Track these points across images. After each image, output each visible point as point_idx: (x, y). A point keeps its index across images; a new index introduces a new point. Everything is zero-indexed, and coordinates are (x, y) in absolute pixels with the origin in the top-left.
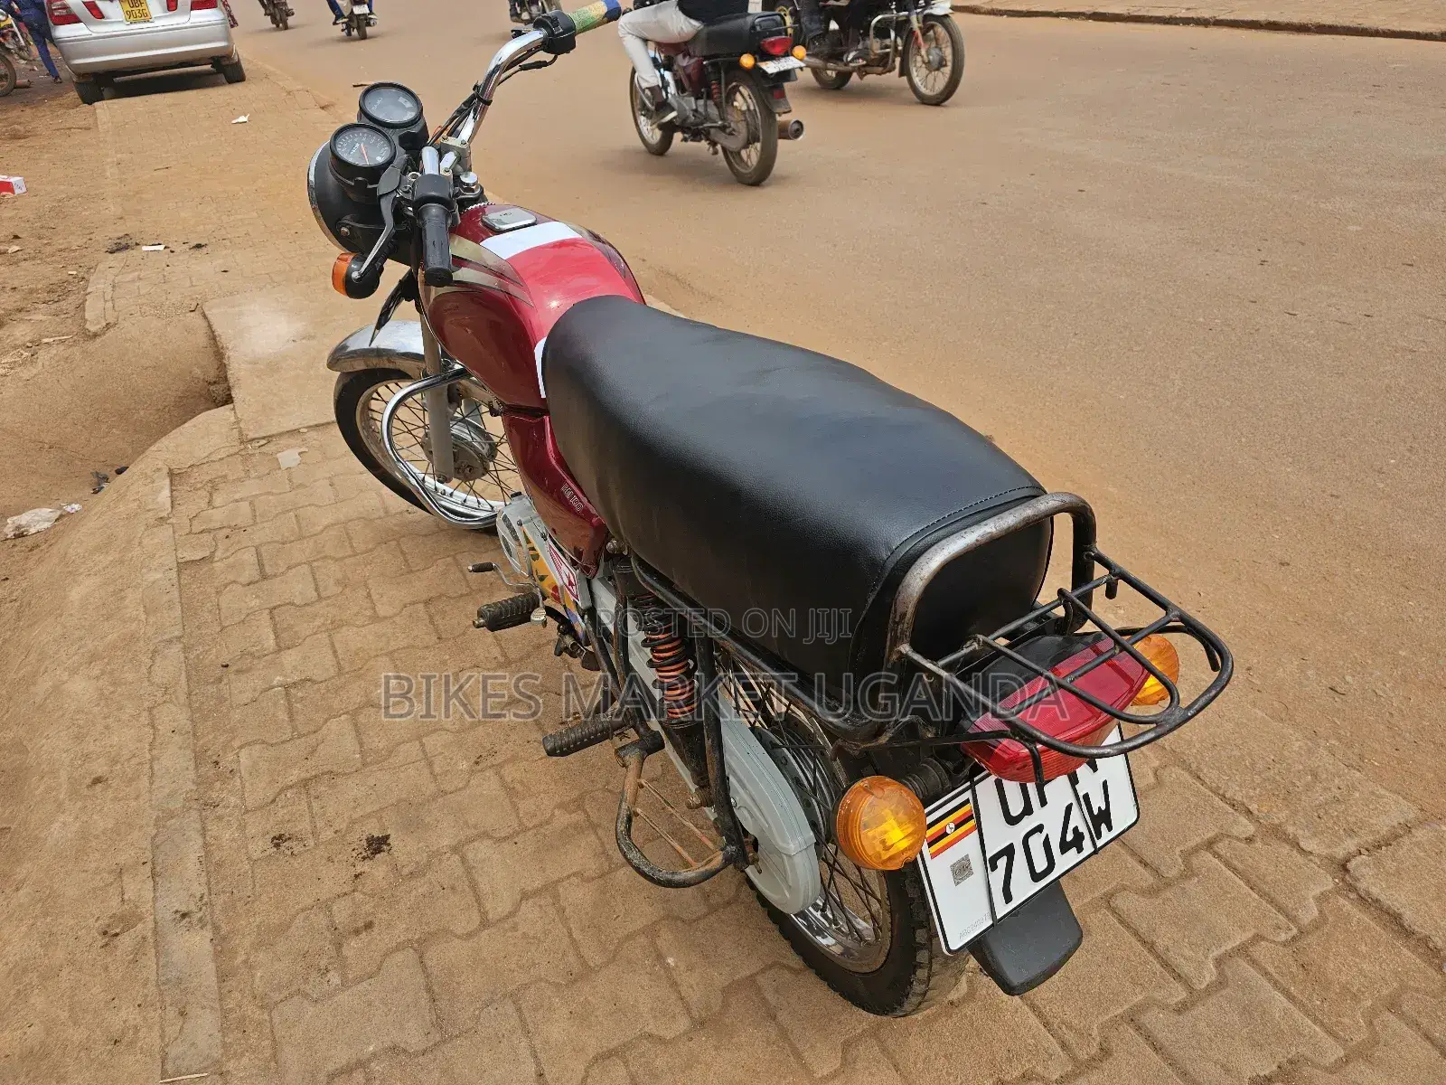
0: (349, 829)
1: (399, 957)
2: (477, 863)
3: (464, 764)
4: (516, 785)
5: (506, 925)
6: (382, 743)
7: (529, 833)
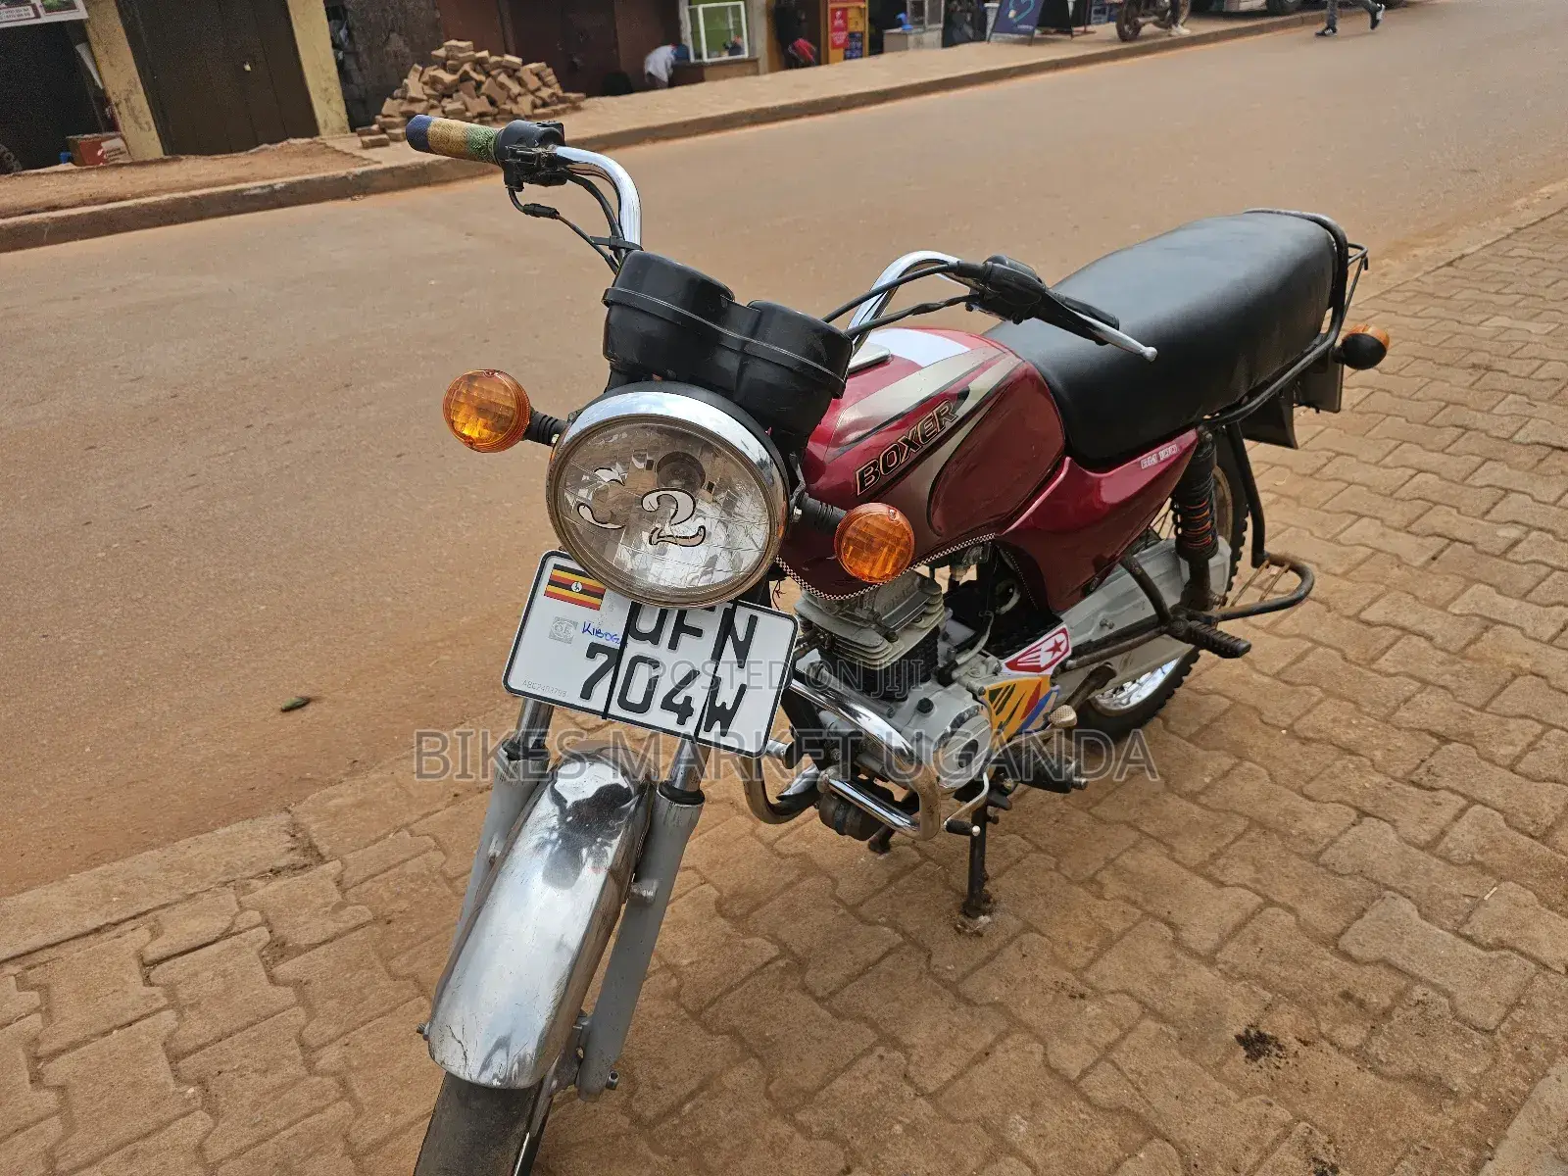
0: (1255, 1090)
1: (1355, 951)
2: (1216, 936)
3: (1092, 1009)
4: (1094, 944)
5: (1259, 887)
6: (1107, 1134)
7: (1149, 908)
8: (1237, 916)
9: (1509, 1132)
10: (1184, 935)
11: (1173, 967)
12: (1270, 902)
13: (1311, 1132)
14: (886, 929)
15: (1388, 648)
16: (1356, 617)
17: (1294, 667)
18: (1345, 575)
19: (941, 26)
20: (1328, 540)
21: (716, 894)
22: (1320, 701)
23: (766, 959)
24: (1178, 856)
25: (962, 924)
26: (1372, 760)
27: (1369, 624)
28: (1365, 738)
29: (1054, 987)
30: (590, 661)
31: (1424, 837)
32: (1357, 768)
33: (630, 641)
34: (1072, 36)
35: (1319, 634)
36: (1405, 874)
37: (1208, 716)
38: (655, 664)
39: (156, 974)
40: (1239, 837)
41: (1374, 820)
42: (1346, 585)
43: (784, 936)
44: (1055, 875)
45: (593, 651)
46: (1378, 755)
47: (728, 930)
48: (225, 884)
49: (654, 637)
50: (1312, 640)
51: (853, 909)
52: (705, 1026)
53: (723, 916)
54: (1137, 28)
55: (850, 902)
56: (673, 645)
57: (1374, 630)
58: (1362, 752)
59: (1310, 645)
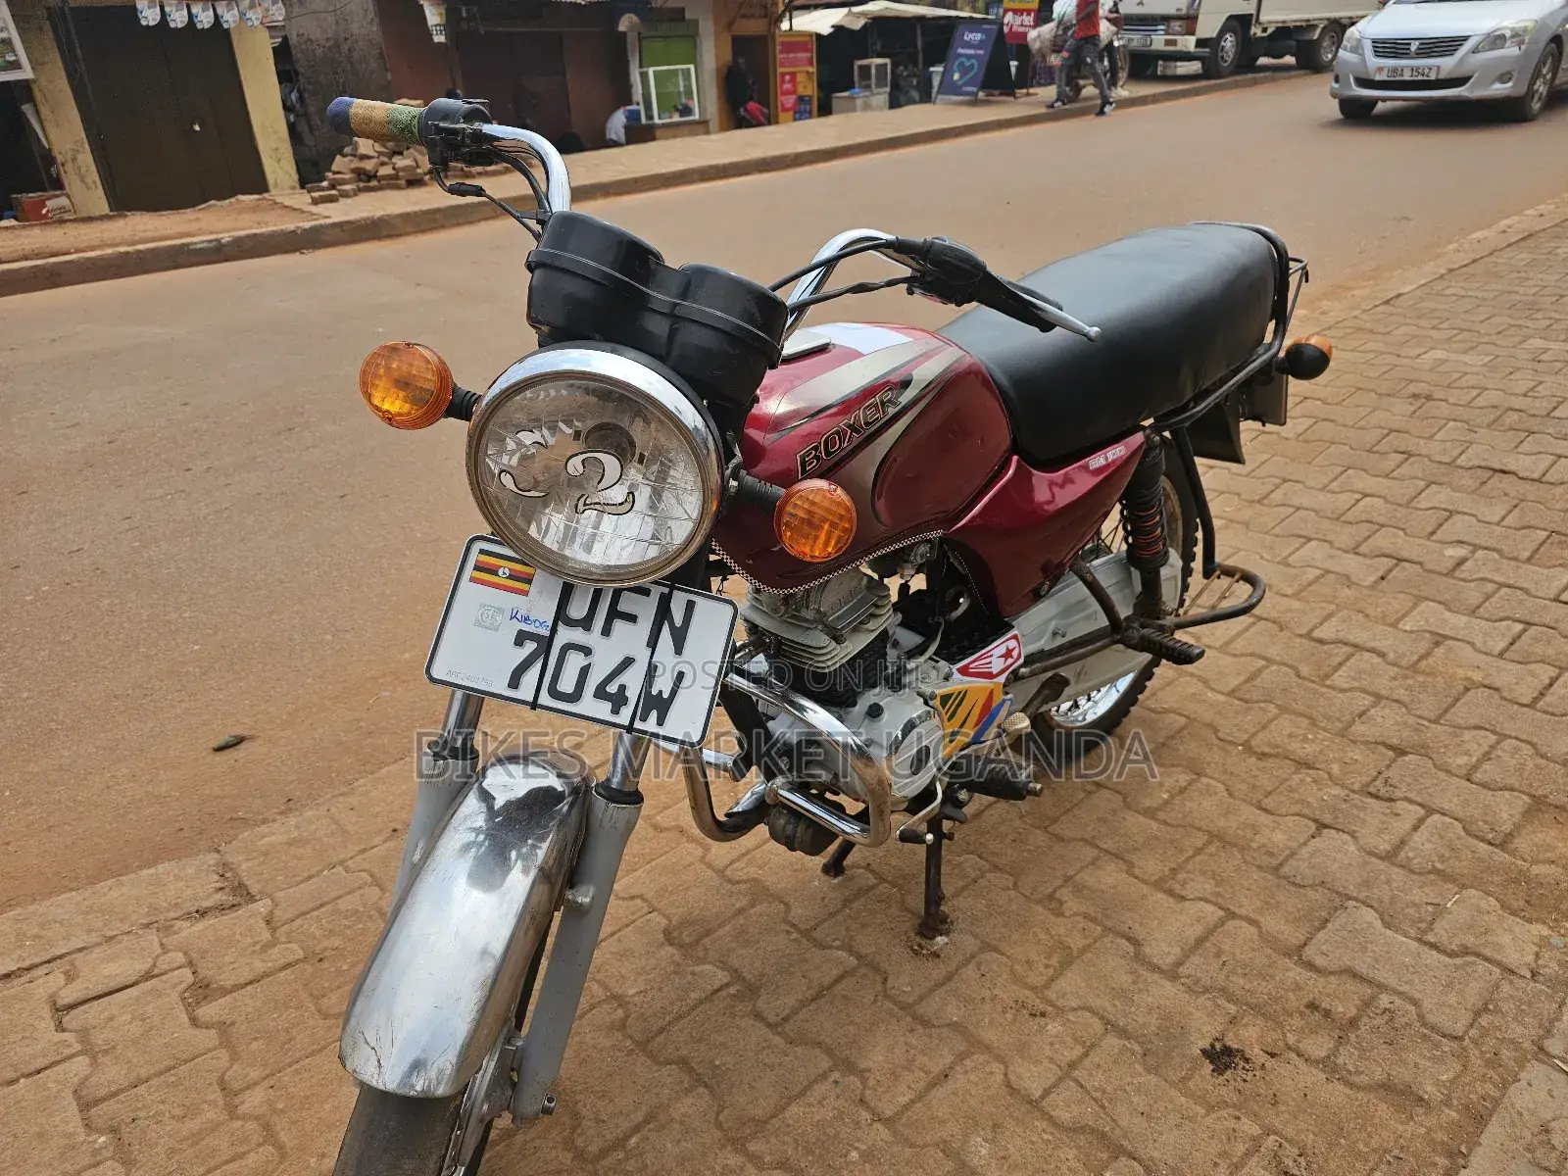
0: (1223, 1104)
1: (1319, 961)
2: (1177, 950)
3: (1054, 1027)
4: (1054, 961)
5: (1220, 900)
6: (1071, 1154)
7: (1109, 924)
8: (1199, 930)
9: (1483, 1139)
10: (1147, 950)
11: (1134, 982)
12: (1232, 915)
13: (1280, 1146)
14: (840, 952)
15: (1341, 664)
16: (1308, 636)
17: (1248, 685)
18: (1296, 595)
19: (888, 89)
20: (1279, 563)
21: (665, 921)
22: (1275, 718)
23: (715, 987)
24: (1137, 871)
25: (920, 946)
26: (1329, 774)
27: (1321, 641)
28: (1321, 752)
29: (1014, 1006)
30: (518, 650)
31: (1384, 847)
32: (1315, 781)
33: (561, 627)
34: (1015, 97)
35: (1273, 652)
36: (1367, 884)
37: (1164, 733)
38: (587, 651)
39: (72, 1019)
40: (1199, 851)
41: (1333, 831)
42: (1296, 605)
43: (735, 962)
44: (1013, 893)
45: (521, 639)
46: (1336, 768)
47: (677, 958)
48: (147, 926)
49: (586, 623)
50: (1265, 658)
51: (806, 934)
52: (652, 1056)
53: (671, 944)
54: (1078, 89)
55: (802, 927)
56: (606, 631)
57: (1326, 647)
58: (1317, 766)
59: (1264, 663)
